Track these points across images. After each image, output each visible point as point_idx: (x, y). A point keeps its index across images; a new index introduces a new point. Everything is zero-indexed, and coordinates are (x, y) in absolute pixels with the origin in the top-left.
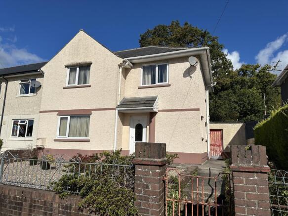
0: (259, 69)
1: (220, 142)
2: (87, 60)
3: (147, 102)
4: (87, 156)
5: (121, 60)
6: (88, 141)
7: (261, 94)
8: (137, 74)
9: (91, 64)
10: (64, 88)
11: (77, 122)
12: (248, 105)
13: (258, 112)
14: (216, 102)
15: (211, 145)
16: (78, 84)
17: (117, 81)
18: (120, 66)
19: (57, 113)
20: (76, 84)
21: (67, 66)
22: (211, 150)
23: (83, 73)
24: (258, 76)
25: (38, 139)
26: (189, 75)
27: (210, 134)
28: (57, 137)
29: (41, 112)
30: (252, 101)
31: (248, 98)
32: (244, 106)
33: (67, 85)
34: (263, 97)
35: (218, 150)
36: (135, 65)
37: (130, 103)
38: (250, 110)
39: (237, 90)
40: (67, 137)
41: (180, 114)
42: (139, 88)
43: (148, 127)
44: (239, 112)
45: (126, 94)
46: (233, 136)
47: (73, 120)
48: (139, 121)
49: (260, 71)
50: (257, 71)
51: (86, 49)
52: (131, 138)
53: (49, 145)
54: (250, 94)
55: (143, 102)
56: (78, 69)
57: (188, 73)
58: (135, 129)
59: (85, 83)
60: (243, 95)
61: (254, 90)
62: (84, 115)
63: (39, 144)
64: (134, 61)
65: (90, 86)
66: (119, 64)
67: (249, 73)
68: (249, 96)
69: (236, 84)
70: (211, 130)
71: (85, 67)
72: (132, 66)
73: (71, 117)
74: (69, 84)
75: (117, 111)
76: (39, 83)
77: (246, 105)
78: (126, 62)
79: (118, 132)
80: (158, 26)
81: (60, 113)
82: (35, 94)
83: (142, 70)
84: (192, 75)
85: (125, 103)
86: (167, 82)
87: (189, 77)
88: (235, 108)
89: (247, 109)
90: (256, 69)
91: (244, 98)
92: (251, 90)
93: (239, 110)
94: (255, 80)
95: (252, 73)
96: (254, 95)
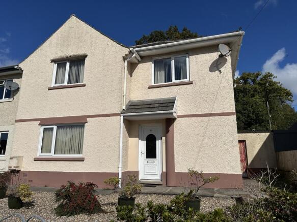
0: (260, 77)
1: (243, 156)
2: (81, 52)
3: (164, 105)
4: (82, 184)
5: (126, 51)
6: (82, 160)
7: (265, 103)
8: (147, 70)
9: (86, 56)
10: (49, 89)
11: (67, 134)
12: (253, 114)
13: (263, 121)
16: (68, 83)
17: (122, 79)
18: (124, 58)
19: (39, 122)
20: (66, 83)
21: (53, 61)
23: (74, 69)
24: (259, 84)
25: (11, 158)
26: (218, 69)
28: (39, 154)
29: (17, 121)
30: (257, 110)
31: (252, 106)
32: (249, 116)
33: (53, 85)
34: (267, 105)
36: (144, 59)
37: (140, 107)
38: (254, 120)
39: (239, 99)
40: (52, 155)
41: (209, 120)
42: (149, 88)
43: (164, 138)
45: (132, 95)
47: (61, 131)
48: (151, 131)
49: (261, 79)
50: (258, 79)
51: (79, 38)
52: (140, 154)
53: (28, 166)
54: (254, 103)
55: (157, 105)
56: (68, 64)
57: (216, 66)
58: (145, 142)
59: (77, 81)
60: (247, 103)
61: (257, 99)
62: (76, 124)
63: (13, 164)
64: (143, 54)
65: (84, 86)
66: (124, 55)
67: (250, 81)
71: (78, 61)
72: (140, 59)
73: (58, 128)
74: (55, 84)
75: (122, 117)
76: (17, 85)
77: (251, 115)
78: (133, 54)
79: (123, 146)
80: (155, 32)
81: (43, 122)
82: (11, 100)
83: (153, 64)
84: (222, 69)
85: (132, 107)
86: (188, 79)
87: (217, 72)
89: (251, 119)
90: (257, 77)
91: (248, 108)
92: (253, 99)
93: (244, 120)
94: (257, 89)
95: (254, 81)
96: (258, 104)
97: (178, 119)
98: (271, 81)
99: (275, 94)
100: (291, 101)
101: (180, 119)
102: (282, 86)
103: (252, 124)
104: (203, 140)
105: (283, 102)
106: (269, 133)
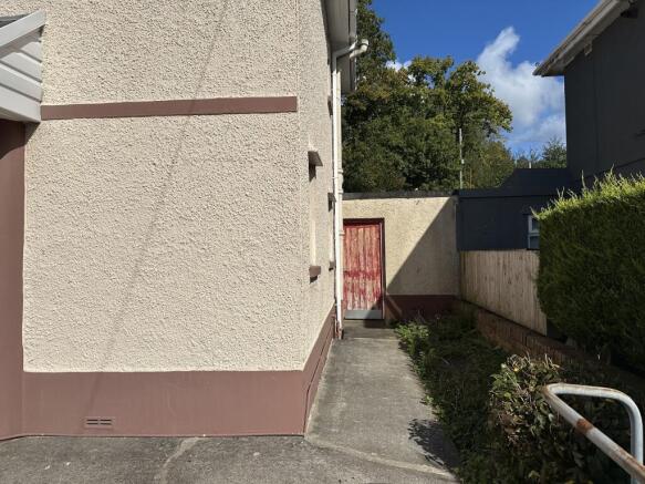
0: (451, 71)
1: (375, 262)
7: (455, 131)
12: (427, 158)
13: (446, 173)
14: (354, 148)
15: (346, 273)
22: (345, 290)
24: (448, 86)
27: (345, 235)
30: (436, 147)
31: (427, 139)
32: (417, 161)
34: (458, 137)
35: (369, 289)
38: (428, 171)
39: (402, 119)
44: (404, 175)
46: (417, 239)
49: (453, 76)
50: (447, 75)
54: (431, 131)
60: (416, 130)
61: (440, 121)
67: (428, 78)
68: (428, 135)
69: (401, 104)
70: (348, 223)
77: (423, 159)
88: (396, 165)
89: (422, 169)
90: (444, 68)
91: (418, 141)
92: (432, 121)
93: (406, 171)
94: (442, 97)
95: (436, 79)
96: (440, 134)
97: (45, 125)
98: (472, 81)
99: (477, 113)
100: (508, 129)
101: (55, 124)
102: (494, 95)
103: (424, 180)
104: (153, 225)
105: (491, 131)
106: (446, 199)
